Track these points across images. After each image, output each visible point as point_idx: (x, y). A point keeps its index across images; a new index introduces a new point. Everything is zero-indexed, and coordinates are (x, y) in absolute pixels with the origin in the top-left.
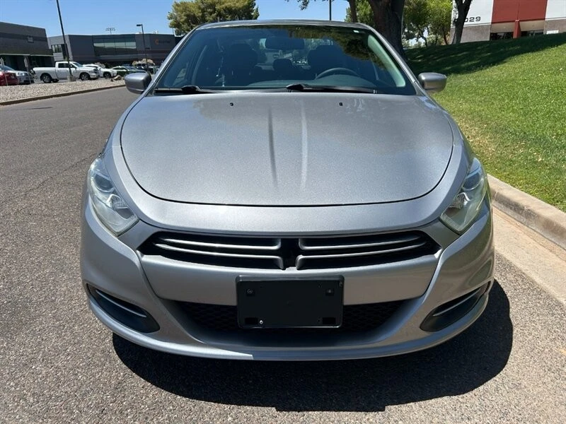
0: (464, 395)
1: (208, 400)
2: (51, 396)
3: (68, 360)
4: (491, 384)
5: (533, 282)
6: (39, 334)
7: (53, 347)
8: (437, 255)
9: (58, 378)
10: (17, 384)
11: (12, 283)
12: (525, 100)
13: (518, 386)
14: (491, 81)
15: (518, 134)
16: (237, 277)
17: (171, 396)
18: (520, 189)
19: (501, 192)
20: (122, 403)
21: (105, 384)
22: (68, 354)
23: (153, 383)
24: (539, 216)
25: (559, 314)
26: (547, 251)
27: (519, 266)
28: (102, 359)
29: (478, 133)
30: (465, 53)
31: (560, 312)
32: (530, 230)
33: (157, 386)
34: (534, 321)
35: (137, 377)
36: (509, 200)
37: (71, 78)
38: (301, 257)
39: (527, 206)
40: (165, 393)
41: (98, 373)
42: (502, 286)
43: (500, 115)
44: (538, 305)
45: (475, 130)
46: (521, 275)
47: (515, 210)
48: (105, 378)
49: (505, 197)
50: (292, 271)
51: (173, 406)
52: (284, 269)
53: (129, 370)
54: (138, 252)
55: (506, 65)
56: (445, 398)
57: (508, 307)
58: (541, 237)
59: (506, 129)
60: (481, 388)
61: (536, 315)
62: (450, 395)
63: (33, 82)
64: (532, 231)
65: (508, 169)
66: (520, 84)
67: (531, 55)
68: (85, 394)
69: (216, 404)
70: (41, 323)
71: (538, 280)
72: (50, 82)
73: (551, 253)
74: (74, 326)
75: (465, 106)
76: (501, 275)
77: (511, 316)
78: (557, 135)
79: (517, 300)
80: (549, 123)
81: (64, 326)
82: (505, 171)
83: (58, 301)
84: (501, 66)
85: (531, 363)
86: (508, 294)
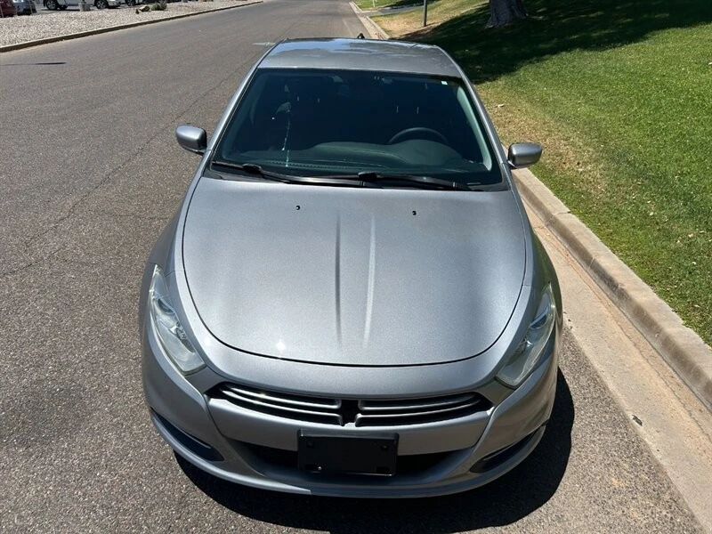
0: (508, 527)
1: (267, 520)
2: (119, 509)
3: (131, 468)
4: (535, 515)
5: (606, 388)
6: (99, 434)
7: (114, 450)
8: (489, 412)
9: (124, 489)
10: (85, 494)
11: (60, 364)
12: (657, 109)
13: (559, 519)
14: (622, 71)
15: (637, 165)
16: (299, 430)
17: (232, 515)
18: (619, 257)
19: (598, 260)
20: (187, 519)
21: (169, 497)
22: (131, 461)
23: (215, 499)
24: (631, 300)
25: (621, 434)
26: (630, 345)
27: (597, 366)
28: (164, 468)
29: (590, 157)
30: (599, 13)
31: (623, 431)
32: (620, 313)
33: (219, 502)
34: (594, 442)
35: (199, 491)
36: (604, 271)
37: (83, 6)
38: (360, 416)
39: (622, 285)
40: (227, 511)
41: (161, 483)
42: (572, 393)
43: (622, 130)
44: (604, 420)
45: (589, 151)
46: (595, 379)
47: (608, 285)
48: (169, 491)
49: (601, 267)
50: (350, 426)
51: (235, 526)
52: (343, 425)
53: (191, 483)
54: (205, 396)
55: (647, 43)
56: (489, 528)
57: (572, 422)
58: (629, 323)
59: (624, 156)
60: (525, 519)
61: (597, 433)
62: (494, 526)
63: (34, 11)
64: (622, 315)
65: (613, 223)
66: (655, 83)
67: (680, 32)
68: (150, 509)
69: (275, 526)
70: (99, 420)
71: (611, 386)
72: (56, 9)
73: (634, 349)
74: (132, 425)
75: (584, 109)
76: (574, 377)
77: (572, 433)
78: (682, 174)
79: (583, 412)
80: (677, 155)
81: (122, 425)
82: (608, 227)
83: (112, 390)
84: (639, 45)
85: (579, 492)
86: (576, 404)
